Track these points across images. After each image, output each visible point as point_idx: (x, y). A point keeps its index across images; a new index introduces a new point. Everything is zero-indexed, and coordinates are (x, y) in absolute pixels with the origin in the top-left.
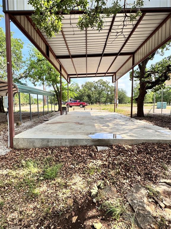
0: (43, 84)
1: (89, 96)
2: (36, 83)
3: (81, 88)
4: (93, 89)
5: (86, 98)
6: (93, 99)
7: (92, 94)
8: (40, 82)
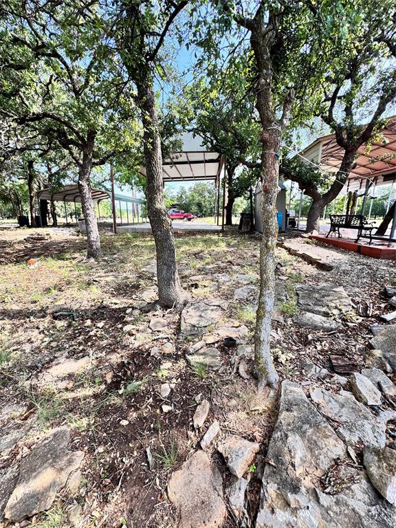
0: (132, 188)
1: (199, 205)
2: (123, 187)
3: (188, 193)
4: (207, 194)
5: (194, 208)
6: (205, 209)
7: (204, 202)
8: (128, 186)
